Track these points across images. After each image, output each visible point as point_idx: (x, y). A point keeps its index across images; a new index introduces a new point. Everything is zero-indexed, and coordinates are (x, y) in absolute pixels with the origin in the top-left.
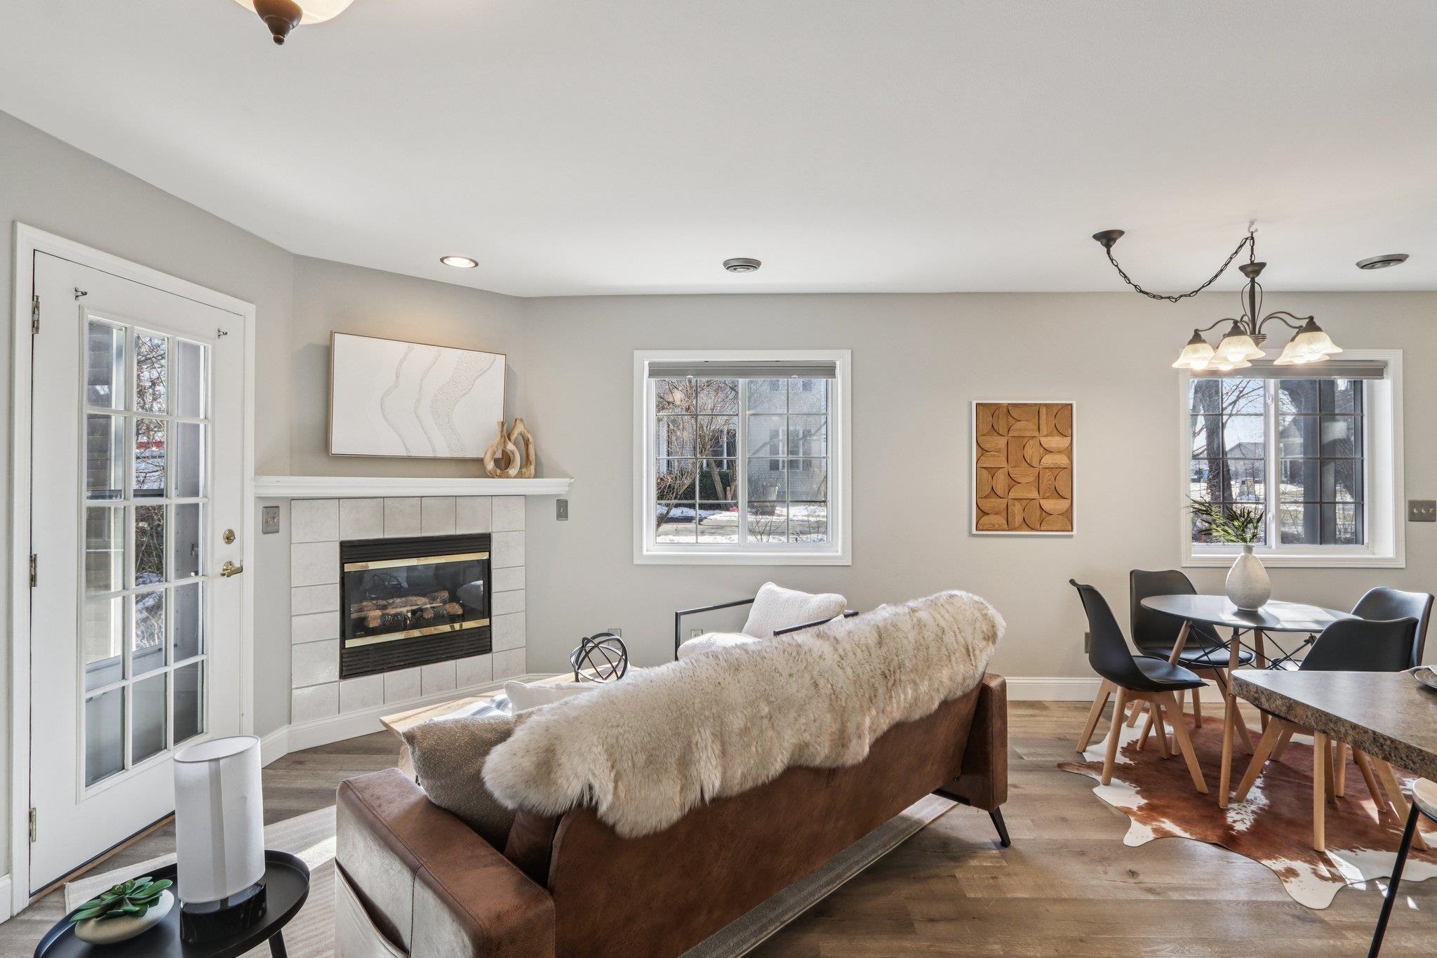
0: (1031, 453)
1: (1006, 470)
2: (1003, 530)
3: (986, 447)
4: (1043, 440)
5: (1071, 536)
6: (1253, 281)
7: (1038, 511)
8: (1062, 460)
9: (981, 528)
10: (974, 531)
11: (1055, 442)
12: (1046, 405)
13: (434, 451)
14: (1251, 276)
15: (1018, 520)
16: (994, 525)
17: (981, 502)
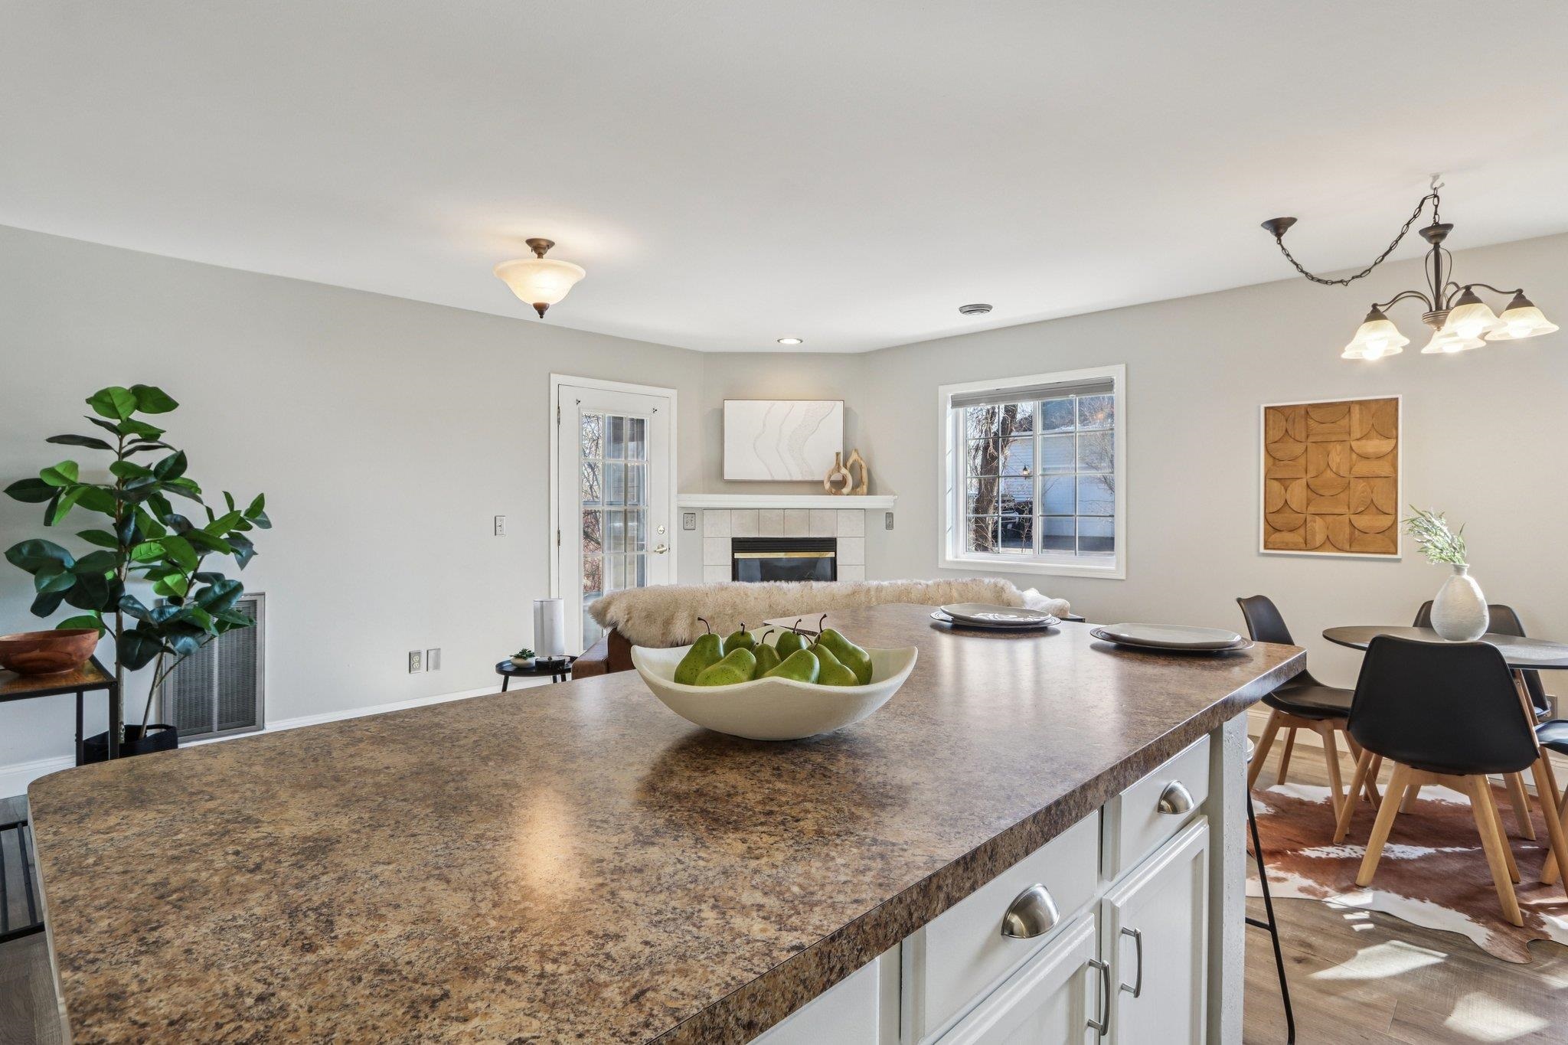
0: (1338, 460)
1: (1304, 481)
2: (1300, 550)
3: (1278, 455)
4: (1354, 444)
5: (1398, 560)
6: (1437, 247)
7: (1347, 530)
8: (1383, 468)
9: (1271, 546)
10: (1262, 550)
11: (1375, 445)
12: (1360, 403)
13: (790, 475)
14: (1434, 241)
15: (1320, 538)
16: (1287, 544)
17: (1271, 518)
